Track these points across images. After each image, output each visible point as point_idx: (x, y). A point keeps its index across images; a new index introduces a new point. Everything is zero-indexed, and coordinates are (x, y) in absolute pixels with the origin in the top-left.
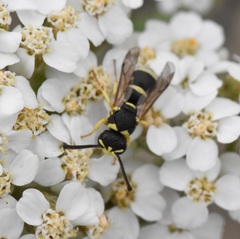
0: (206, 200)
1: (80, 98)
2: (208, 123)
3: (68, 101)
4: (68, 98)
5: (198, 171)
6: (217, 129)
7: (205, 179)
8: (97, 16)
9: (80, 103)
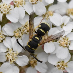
0: (63, 70)
1: (21, 32)
2: (66, 41)
3: (16, 32)
4: (16, 31)
5: (60, 59)
6: (69, 44)
7: (63, 62)
8: (33, 4)
9: (20, 34)
